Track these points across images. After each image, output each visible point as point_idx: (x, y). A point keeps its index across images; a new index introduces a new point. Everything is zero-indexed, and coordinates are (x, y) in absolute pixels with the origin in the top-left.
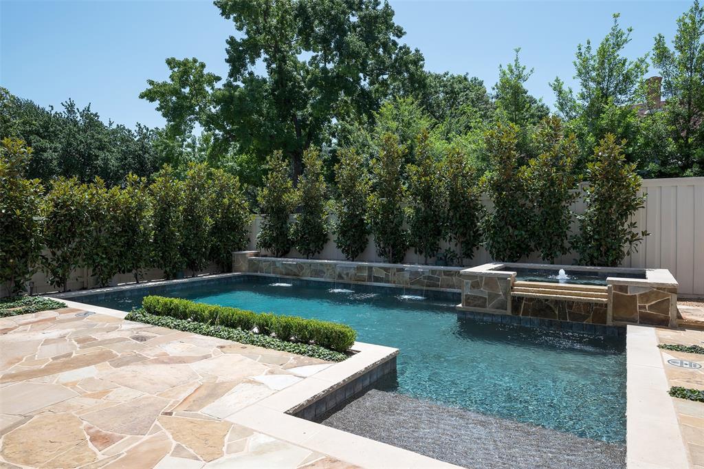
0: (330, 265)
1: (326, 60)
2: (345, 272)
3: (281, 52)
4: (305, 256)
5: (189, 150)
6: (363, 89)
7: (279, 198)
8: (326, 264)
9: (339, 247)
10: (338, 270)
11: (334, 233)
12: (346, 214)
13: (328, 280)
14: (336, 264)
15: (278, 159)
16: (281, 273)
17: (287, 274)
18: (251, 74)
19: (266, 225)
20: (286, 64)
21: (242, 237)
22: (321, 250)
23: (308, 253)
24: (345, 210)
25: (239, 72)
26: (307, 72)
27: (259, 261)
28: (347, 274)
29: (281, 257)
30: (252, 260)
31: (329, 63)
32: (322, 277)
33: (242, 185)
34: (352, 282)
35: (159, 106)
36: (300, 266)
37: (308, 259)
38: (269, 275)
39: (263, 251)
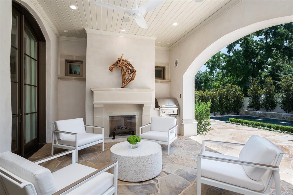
0: (279, 114)
1: (266, 38)
2: (286, 117)
3: (247, 40)
4: (267, 111)
5: (212, 77)
6: (286, 47)
7: (256, 93)
8: (277, 114)
9: (282, 108)
10: (283, 116)
11: (280, 104)
12: (285, 98)
13: (278, 119)
14: (281, 114)
15: (255, 80)
16: (258, 116)
17: (259, 116)
18: (235, 50)
19: (251, 101)
20: (249, 44)
21: (242, 105)
22: (274, 109)
23: (268, 110)
24: (285, 96)
25: (231, 50)
26: (258, 44)
27: (249, 112)
28: (287, 118)
29: (256, 111)
30: (246, 111)
31: (268, 39)
32: (275, 118)
33: (242, 89)
34: (289, 120)
35: (207, 66)
36: (266, 114)
37: (268, 112)
38: (253, 116)
39: (249, 109)
